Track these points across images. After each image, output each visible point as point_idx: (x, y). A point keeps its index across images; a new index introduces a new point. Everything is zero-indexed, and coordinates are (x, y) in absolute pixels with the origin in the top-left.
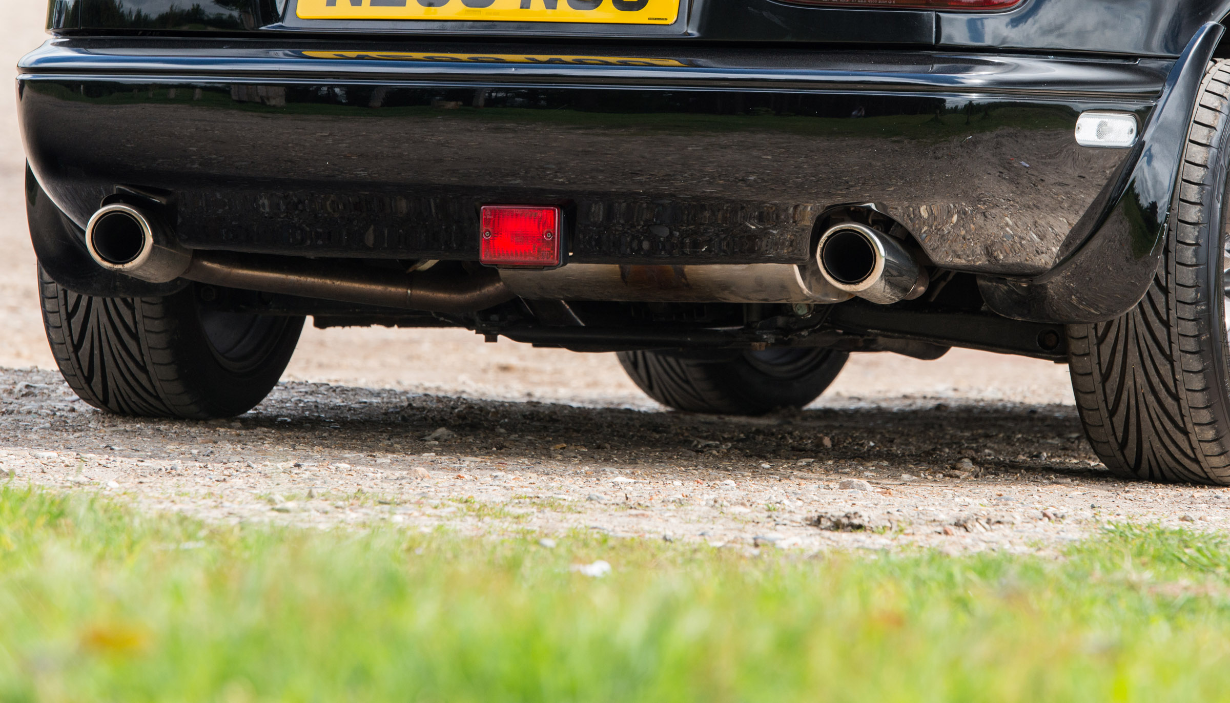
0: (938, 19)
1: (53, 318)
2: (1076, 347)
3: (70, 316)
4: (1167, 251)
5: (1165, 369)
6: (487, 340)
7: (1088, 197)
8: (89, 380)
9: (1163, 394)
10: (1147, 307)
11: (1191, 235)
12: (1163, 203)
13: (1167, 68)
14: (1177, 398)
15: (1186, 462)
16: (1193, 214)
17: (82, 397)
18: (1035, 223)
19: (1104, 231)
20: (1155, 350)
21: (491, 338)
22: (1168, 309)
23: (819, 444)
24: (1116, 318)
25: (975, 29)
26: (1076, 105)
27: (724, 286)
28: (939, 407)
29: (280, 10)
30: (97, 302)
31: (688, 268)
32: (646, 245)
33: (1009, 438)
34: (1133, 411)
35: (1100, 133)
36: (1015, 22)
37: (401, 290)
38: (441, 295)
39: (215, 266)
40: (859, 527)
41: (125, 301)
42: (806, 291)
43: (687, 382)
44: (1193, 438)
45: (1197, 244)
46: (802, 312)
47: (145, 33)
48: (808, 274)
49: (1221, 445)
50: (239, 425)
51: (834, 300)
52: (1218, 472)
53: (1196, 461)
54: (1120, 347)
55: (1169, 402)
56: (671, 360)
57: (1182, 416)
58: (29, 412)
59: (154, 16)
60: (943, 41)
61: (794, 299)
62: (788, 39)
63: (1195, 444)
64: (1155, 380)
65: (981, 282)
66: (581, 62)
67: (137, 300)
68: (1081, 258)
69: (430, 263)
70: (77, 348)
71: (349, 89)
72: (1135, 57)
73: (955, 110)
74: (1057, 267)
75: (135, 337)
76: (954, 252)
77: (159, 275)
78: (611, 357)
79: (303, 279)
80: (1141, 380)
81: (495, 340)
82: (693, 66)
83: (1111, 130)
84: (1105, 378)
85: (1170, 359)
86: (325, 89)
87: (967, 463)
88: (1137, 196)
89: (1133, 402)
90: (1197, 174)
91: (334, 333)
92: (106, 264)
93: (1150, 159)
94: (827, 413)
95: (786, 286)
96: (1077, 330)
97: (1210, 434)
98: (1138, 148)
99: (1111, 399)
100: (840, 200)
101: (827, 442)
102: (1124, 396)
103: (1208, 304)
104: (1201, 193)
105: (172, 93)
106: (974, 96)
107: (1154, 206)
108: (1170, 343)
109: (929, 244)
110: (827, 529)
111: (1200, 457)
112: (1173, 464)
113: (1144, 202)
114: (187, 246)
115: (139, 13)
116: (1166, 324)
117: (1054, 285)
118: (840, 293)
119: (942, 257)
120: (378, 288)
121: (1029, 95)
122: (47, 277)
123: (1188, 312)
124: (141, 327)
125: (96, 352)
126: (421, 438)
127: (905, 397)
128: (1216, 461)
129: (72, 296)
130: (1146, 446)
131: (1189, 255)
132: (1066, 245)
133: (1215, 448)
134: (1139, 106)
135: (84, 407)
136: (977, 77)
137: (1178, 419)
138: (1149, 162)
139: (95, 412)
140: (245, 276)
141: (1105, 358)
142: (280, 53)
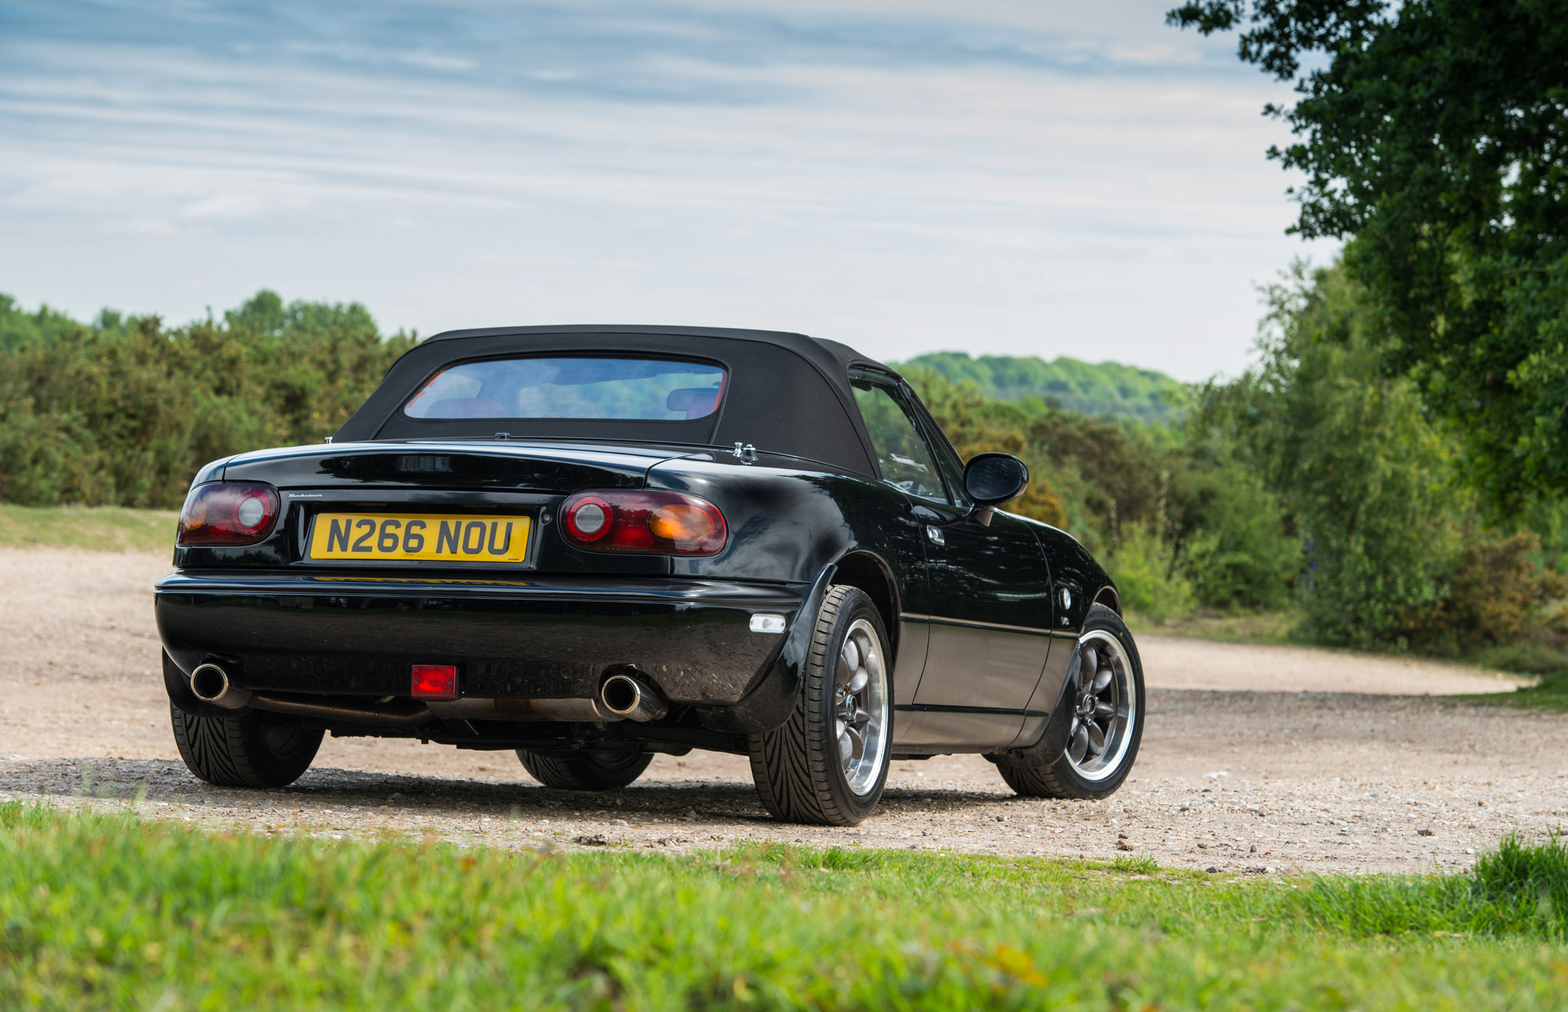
0: (672, 561)
1: (178, 729)
2: (753, 747)
3: (188, 728)
4: (803, 692)
5: (802, 759)
6: (423, 743)
7: (759, 662)
8: (199, 765)
9: (801, 773)
10: (792, 724)
11: (817, 683)
12: (801, 665)
13: (803, 589)
14: (809, 776)
15: (815, 812)
16: (818, 672)
17: (197, 776)
18: (730, 677)
19: (767, 680)
20: (797, 749)
21: (425, 742)
22: (804, 726)
23: (614, 803)
24: (775, 730)
25: (693, 566)
26: (750, 610)
27: (554, 711)
28: (703, 787)
29: (301, 554)
30: (203, 720)
31: (533, 701)
32: (509, 688)
33: (731, 802)
34: (785, 783)
35: (765, 625)
36: (717, 562)
37: (371, 714)
38: (395, 717)
39: (266, 699)
40: (603, 843)
41: (218, 719)
42: (599, 714)
43: (558, 771)
44: (818, 798)
45: (821, 689)
46: (600, 727)
47: (227, 567)
48: (599, 705)
49: (834, 802)
50: (284, 791)
51: (617, 720)
52: (833, 818)
53: (820, 811)
54: (777, 747)
55: (805, 778)
56: (549, 759)
57: (812, 786)
58: (166, 783)
59: (234, 557)
60: (675, 572)
61: (593, 719)
62: (586, 571)
63: (820, 802)
64: (797, 765)
65: (698, 710)
66: (470, 584)
67: (225, 719)
68: (754, 696)
69: (389, 698)
70: (192, 746)
71: (349, 599)
72: (785, 583)
73: (681, 611)
74: (741, 701)
75: (224, 740)
76: (684, 692)
77: (232, 704)
78: (512, 753)
79: (316, 707)
80: (789, 766)
81: (427, 743)
82: (533, 586)
83: (770, 624)
84: (769, 764)
85: (805, 754)
86: (333, 599)
87: (693, 813)
88: (785, 661)
89: (784, 778)
90: (821, 649)
91: (343, 740)
92: (202, 698)
93: (793, 640)
94: (639, 790)
95: (588, 711)
96: (753, 738)
97: (828, 796)
98: (786, 634)
99: (773, 776)
100: (618, 662)
101: (619, 802)
102: (780, 775)
103: (826, 723)
104: (823, 660)
105: (245, 601)
106: (692, 604)
107: (795, 665)
108: (805, 745)
109: (667, 688)
110: (584, 844)
111: (823, 809)
112: (808, 813)
113: (789, 664)
114: (248, 688)
115: (225, 555)
116: (803, 734)
117: (739, 712)
118: (618, 716)
119: (676, 695)
120: (359, 713)
121: (724, 603)
122: (175, 707)
123: (815, 727)
124: (227, 735)
125: (203, 749)
126: (385, 799)
127: (687, 781)
128: (832, 812)
129: (189, 717)
130: (792, 803)
131: (816, 695)
132: (746, 689)
133: (831, 804)
134: (788, 611)
135: (197, 781)
136: (693, 593)
137: (810, 788)
138: (792, 642)
139: (203, 784)
140: (283, 706)
141: (769, 753)
142: (300, 578)
